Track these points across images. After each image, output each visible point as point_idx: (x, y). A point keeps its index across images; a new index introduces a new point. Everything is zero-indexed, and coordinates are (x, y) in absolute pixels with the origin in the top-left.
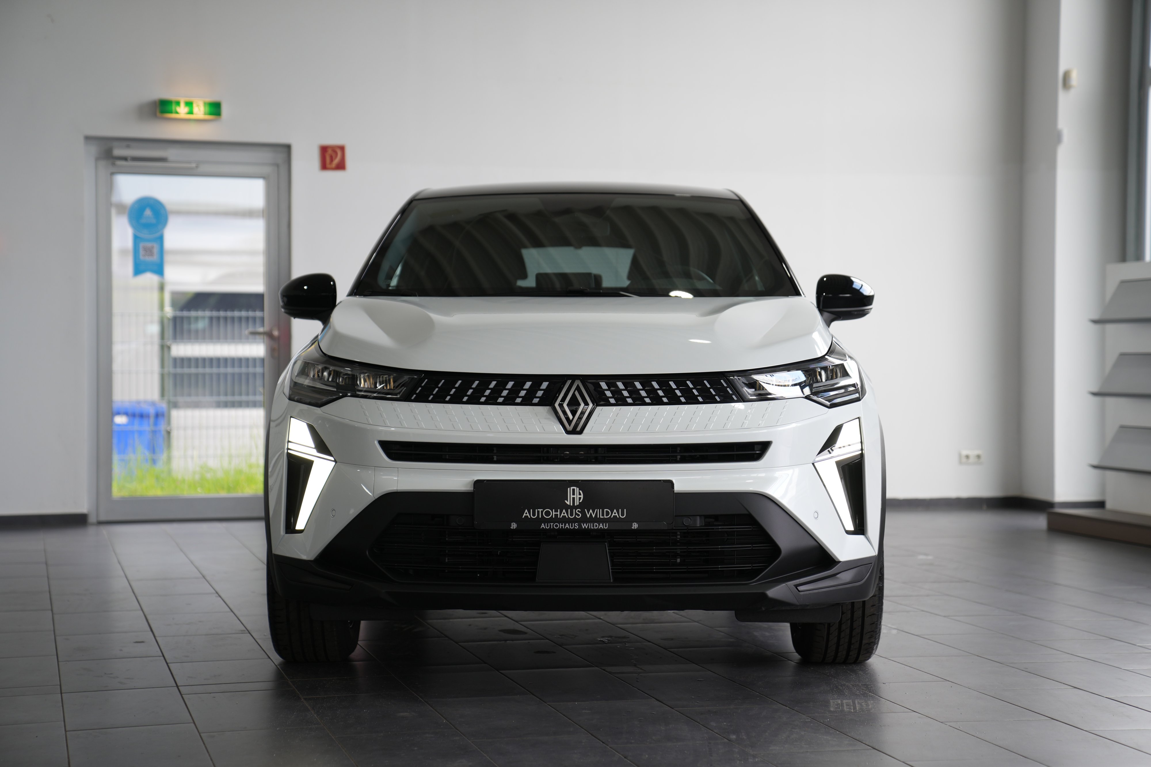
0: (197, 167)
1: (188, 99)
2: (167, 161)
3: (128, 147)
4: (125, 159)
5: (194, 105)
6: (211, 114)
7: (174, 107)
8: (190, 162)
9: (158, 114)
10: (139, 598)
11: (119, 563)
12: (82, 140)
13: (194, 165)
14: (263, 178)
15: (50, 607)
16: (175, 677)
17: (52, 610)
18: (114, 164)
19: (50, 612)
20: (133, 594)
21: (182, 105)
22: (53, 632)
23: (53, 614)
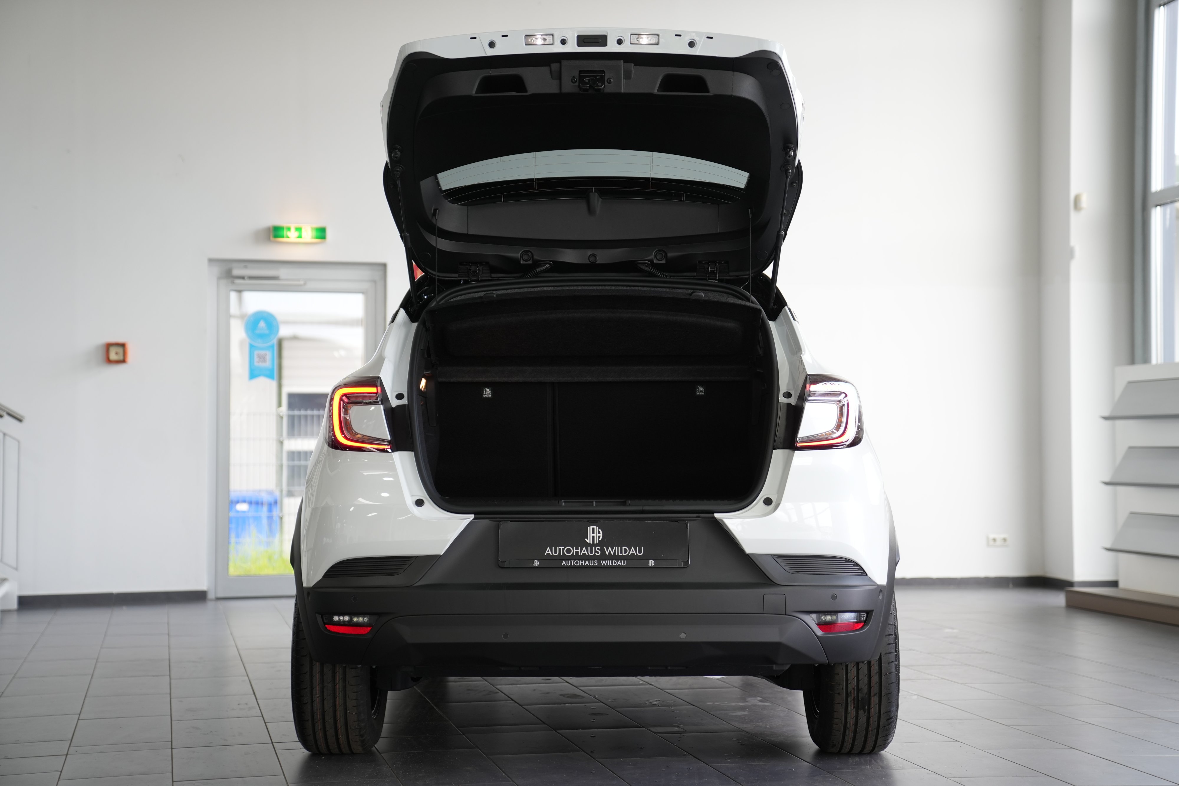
0: (305, 284)
1: (297, 225)
2: (280, 280)
3: (246, 267)
4: (243, 278)
5: (303, 230)
6: (317, 238)
7: (285, 232)
8: (299, 280)
9: (272, 239)
10: (246, 665)
11: (231, 634)
12: (206, 262)
13: (302, 282)
14: (363, 293)
15: (168, 674)
16: (271, 734)
17: (170, 676)
18: (234, 282)
19: (169, 677)
20: (241, 661)
21: (293, 230)
22: (169, 695)
23: (170, 679)
